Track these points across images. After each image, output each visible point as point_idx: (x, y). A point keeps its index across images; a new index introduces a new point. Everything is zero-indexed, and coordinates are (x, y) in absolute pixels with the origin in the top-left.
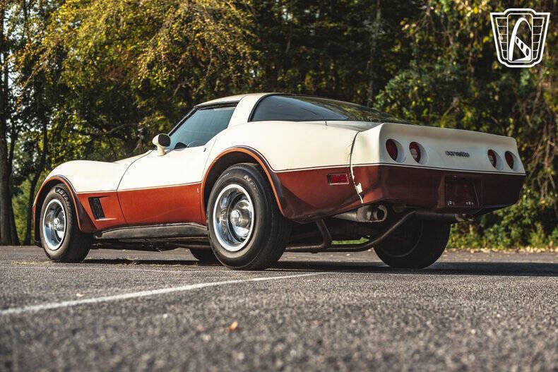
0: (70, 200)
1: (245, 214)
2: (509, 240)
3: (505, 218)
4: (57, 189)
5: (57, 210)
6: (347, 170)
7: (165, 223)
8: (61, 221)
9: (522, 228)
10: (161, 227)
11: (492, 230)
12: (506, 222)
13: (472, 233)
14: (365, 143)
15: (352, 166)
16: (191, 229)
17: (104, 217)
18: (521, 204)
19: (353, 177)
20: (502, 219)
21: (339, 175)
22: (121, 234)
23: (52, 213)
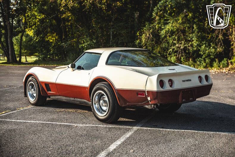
0: (37, 83)
1: (105, 101)
2: (205, 64)
3: (204, 55)
4: (32, 78)
5: (32, 86)
6: (144, 91)
7: (74, 98)
8: (34, 90)
9: (210, 59)
10: (73, 99)
11: (198, 60)
12: (204, 57)
13: (191, 61)
14: (151, 82)
15: (146, 91)
16: (84, 102)
17: (51, 91)
18: (210, 51)
19: (147, 94)
20: (202, 55)
21: (141, 93)
22: (58, 99)
23: (30, 87)
